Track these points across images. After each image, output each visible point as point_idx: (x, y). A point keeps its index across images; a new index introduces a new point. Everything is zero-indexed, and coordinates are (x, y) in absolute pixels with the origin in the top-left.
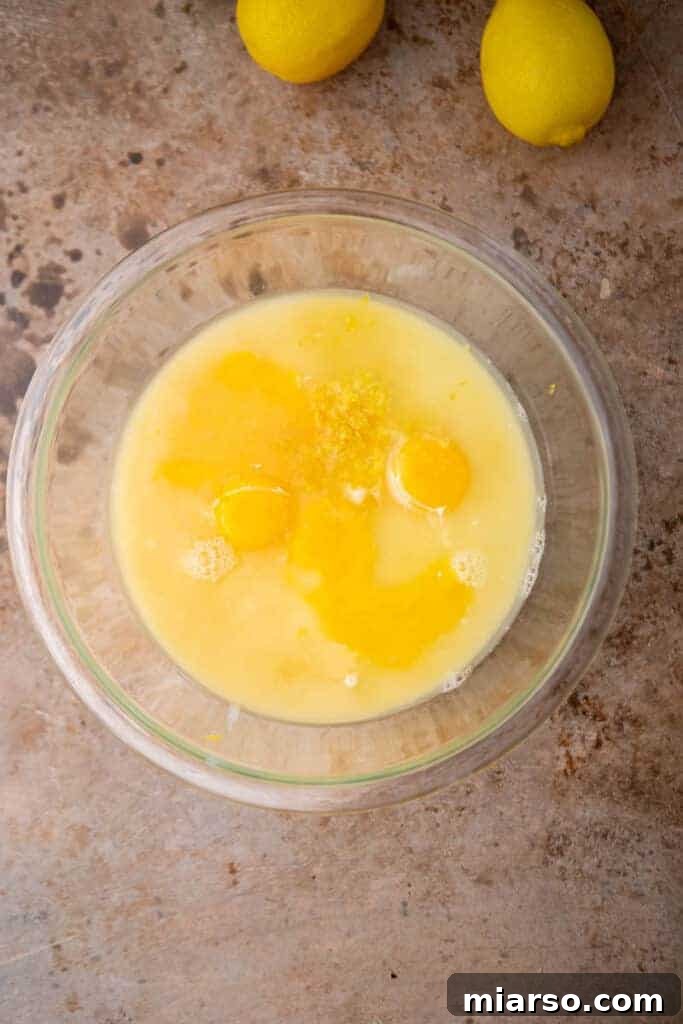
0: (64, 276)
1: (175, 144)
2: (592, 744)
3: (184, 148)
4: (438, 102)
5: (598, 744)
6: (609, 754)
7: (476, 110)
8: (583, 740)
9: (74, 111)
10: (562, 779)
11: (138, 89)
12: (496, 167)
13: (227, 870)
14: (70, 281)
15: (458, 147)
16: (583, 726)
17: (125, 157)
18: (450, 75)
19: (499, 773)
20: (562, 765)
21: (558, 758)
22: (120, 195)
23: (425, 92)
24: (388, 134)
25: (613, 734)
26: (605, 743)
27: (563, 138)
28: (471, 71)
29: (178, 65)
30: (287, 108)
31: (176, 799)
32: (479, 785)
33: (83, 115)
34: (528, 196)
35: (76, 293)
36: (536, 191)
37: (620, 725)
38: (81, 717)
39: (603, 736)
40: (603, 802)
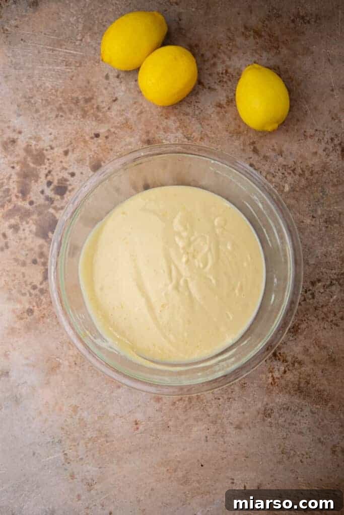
0: (68, 183)
1: (112, 130)
2: (283, 372)
3: (116, 132)
4: (218, 113)
5: (285, 372)
6: (289, 376)
7: (234, 116)
8: (279, 370)
9: (73, 117)
10: (270, 385)
11: (98, 108)
12: (242, 139)
13: (134, 423)
14: (70, 185)
15: (227, 131)
16: (279, 365)
17: (93, 135)
18: (224, 102)
19: (244, 384)
20: (270, 380)
21: (268, 378)
22: (91, 150)
23: (214, 109)
24: (199, 126)
25: (291, 368)
26: (288, 371)
27: (269, 128)
28: (231, 101)
29: (114, 99)
30: (158, 115)
31: (114, 394)
32: (237, 388)
33: (76, 118)
34: (255, 151)
35: (73, 189)
36: (258, 148)
37: (293, 364)
38: (75, 361)
39: (287, 369)
40: (287, 396)
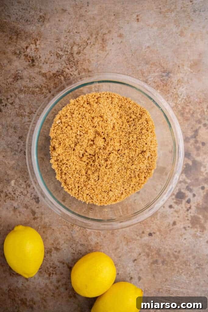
0: (175, 201)
1: (138, 238)
2: (28, 48)
3: (136, 236)
4: (58, 244)
5: (27, 48)
6: (24, 44)
7: (47, 240)
8: (31, 49)
9: (168, 250)
10: (38, 38)
11: (148, 255)
12: (43, 222)
13: (140, 20)
14: (173, 199)
15: (53, 230)
16: (31, 54)
17: (153, 235)
18: (54, 251)
19: (57, 42)
20: (38, 43)
21: (39, 44)
22: (156, 224)
23: (62, 247)
24: (74, 235)
25: (22, 50)
26: (25, 48)
28: (48, 252)
29: (135, 262)
30: (103, 246)
31: (153, 42)
32: (63, 39)
33: (165, 249)
34: (34, 213)
35: (171, 196)
36: (32, 215)
37: (20, 53)
38: (179, 68)
39: (25, 50)
40: (27, 30)
